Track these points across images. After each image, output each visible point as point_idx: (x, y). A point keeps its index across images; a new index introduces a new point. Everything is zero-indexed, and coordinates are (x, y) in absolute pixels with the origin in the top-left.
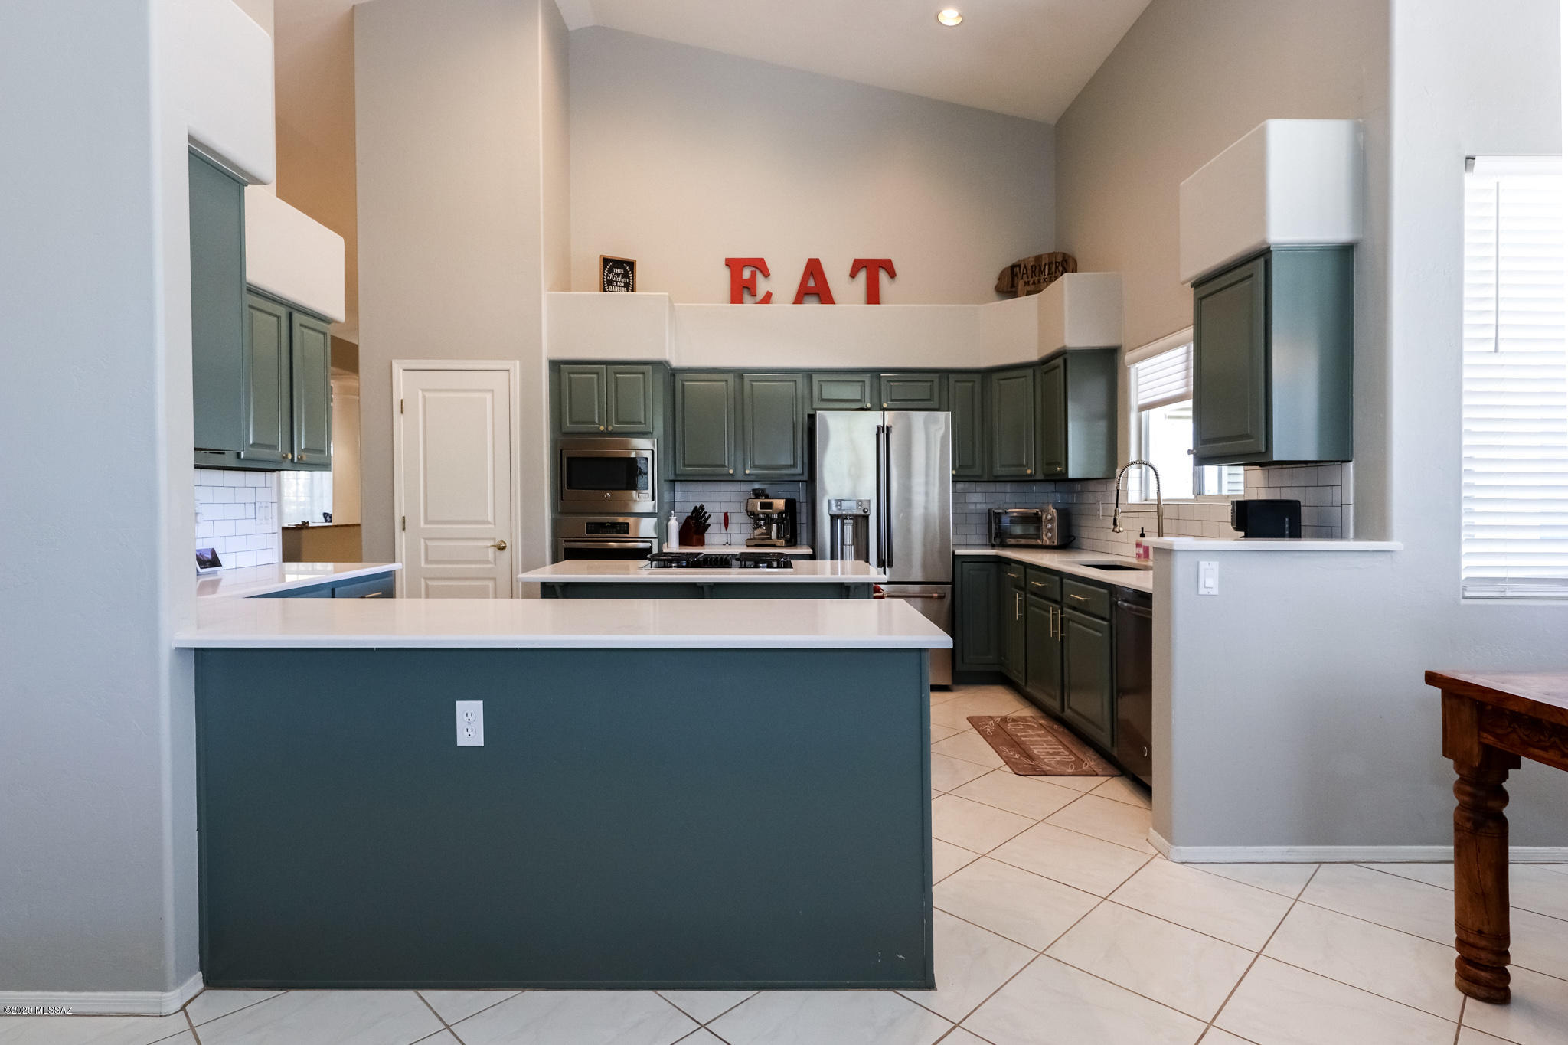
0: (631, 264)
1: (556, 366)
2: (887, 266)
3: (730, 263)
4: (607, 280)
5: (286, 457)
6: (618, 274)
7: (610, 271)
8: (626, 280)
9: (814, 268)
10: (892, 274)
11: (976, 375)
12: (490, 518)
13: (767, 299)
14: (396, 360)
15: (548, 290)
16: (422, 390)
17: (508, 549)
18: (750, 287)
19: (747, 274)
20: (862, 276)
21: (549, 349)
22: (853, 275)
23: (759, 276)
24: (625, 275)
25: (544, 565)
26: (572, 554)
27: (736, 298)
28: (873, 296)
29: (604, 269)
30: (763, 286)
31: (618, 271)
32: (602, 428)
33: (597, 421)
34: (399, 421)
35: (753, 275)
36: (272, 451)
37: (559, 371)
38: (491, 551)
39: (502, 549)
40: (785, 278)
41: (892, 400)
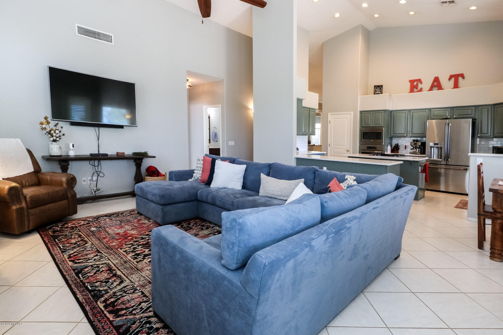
0: (382, 86)
1: (361, 112)
2: (462, 76)
3: (410, 81)
4: (375, 91)
5: (308, 133)
6: (378, 89)
7: (376, 88)
8: (380, 90)
9: (436, 80)
10: (463, 77)
11: (489, 106)
12: (346, 145)
13: (421, 90)
14: (330, 113)
15: (361, 95)
16: (334, 119)
17: (349, 151)
18: (416, 87)
19: (415, 83)
20: (453, 79)
21: (359, 109)
22: (450, 79)
23: (419, 84)
24: (380, 89)
25: (357, 153)
26: (363, 153)
27: (412, 91)
28: (456, 86)
29: (375, 88)
30: (420, 86)
31: (378, 88)
32: (371, 126)
33: (370, 124)
34: (329, 125)
35: (417, 84)
36: (306, 133)
37: (362, 113)
38: (346, 151)
39: (348, 151)
40: (427, 83)
41: (458, 115)
